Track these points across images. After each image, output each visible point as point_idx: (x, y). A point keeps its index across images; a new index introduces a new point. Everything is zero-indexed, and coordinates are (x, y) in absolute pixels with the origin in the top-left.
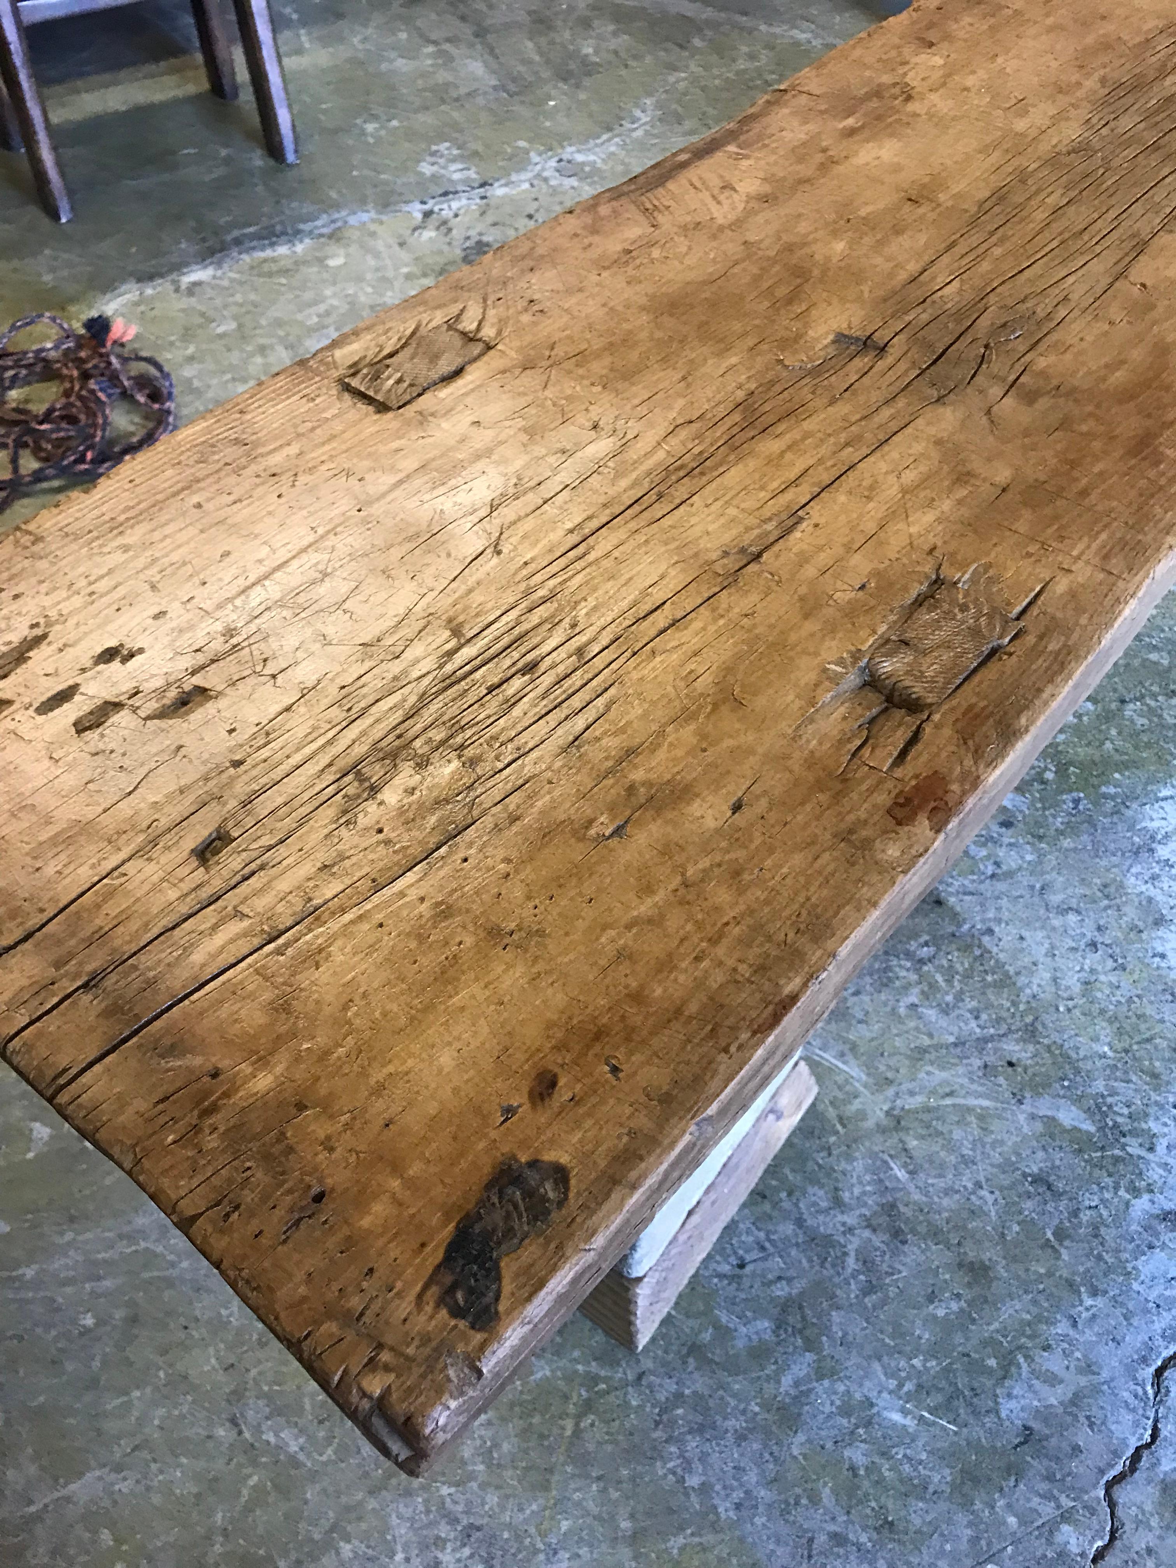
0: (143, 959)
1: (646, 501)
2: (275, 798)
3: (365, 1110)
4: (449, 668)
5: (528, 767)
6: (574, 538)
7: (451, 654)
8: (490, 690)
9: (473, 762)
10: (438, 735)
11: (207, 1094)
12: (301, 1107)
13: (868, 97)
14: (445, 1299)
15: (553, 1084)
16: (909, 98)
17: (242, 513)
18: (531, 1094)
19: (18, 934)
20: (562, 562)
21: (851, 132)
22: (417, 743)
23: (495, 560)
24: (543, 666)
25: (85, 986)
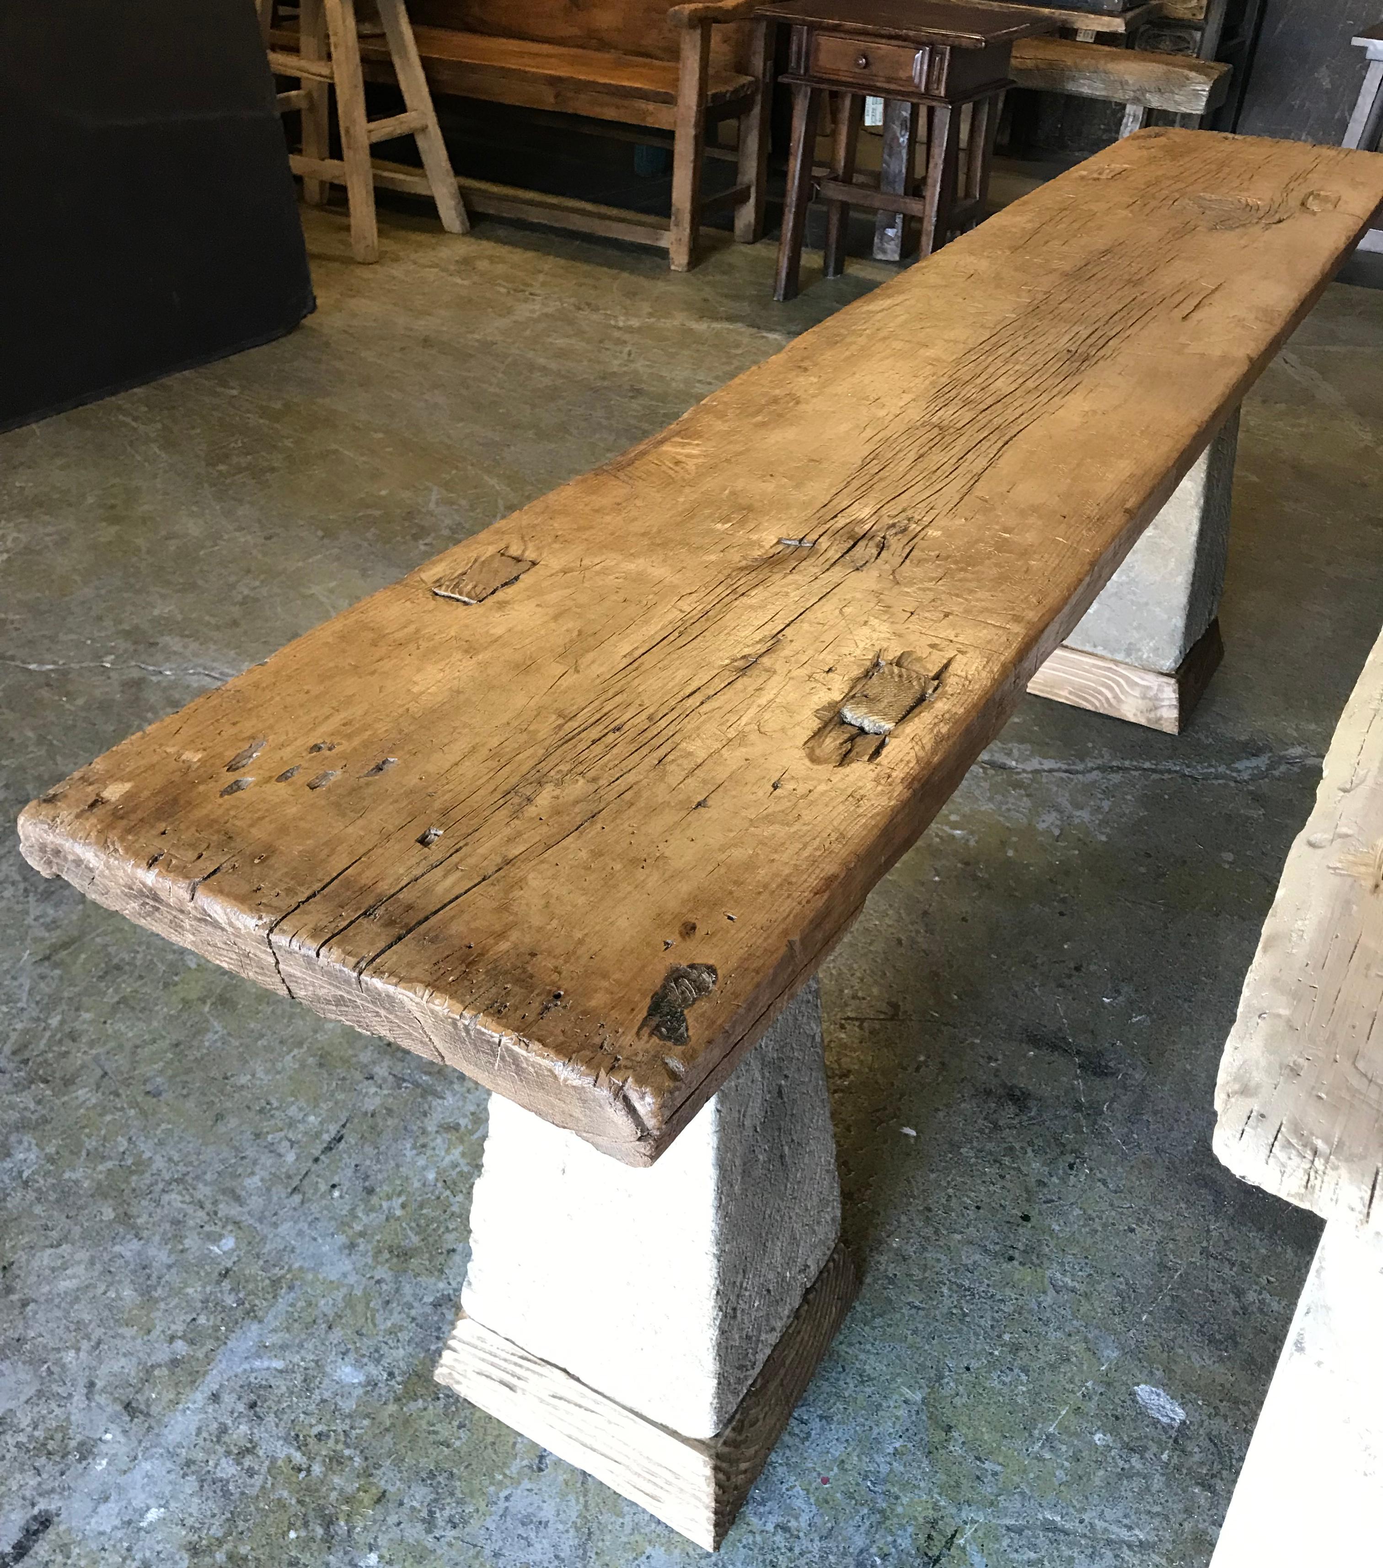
0: (401, 896)
1: (671, 638)
2: (464, 809)
3: (574, 953)
4: (562, 734)
5: (631, 778)
6: (628, 660)
7: (560, 727)
8: (594, 742)
9: (594, 780)
10: (565, 768)
11: (469, 955)
12: (533, 955)
13: (768, 404)
14: (655, 1031)
15: (694, 928)
16: (798, 403)
17: (387, 665)
18: (681, 934)
19: (308, 893)
20: (624, 673)
21: (763, 424)
22: (552, 773)
23: (576, 676)
24: (626, 728)
25: (365, 913)
